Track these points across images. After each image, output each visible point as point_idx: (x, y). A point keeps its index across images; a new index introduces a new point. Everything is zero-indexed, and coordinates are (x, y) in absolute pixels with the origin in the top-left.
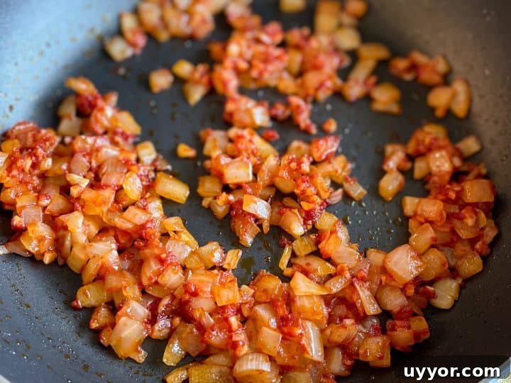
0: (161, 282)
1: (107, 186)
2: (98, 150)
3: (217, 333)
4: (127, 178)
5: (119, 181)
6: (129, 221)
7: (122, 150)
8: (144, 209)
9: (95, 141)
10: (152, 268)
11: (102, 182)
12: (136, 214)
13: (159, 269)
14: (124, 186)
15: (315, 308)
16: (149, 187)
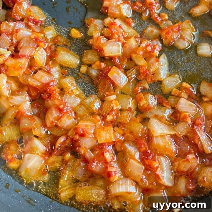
0: (60, 125)
1: (23, 56)
2: (17, 31)
3: (97, 163)
4: (37, 51)
5: (31, 52)
6: (38, 81)
7: (33, 31)
8: (48, 72)
9: (15, 25)
10: (53, 115)
11: (20, 53)
12: (43, 76)
13: (58, 116)
14: (35, 57)
15: (167, 146)
16: (52, 57)
